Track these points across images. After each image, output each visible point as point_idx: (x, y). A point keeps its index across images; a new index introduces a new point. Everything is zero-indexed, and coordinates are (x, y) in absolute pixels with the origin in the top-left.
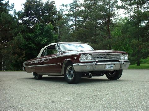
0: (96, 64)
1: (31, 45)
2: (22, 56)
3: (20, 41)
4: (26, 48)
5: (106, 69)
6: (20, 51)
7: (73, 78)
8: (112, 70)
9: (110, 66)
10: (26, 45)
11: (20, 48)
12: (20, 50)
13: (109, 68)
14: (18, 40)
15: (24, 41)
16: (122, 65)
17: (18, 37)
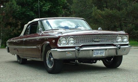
0: (78, 50)
1: (28, 13)
2: (17, 28)
3: (13, 8)
4: (23, 16)
5: (94, 56)
6: (14, 21)
7: (52, 66)
8: (103, 56)
9: (99, 52)
10: (23, 13)
11: (14, 17)
12: (14, 19)
13: (99, 54)
14: (11, 7)
15: (19, 8)
16: (118, 50)
17: (10, 3)
